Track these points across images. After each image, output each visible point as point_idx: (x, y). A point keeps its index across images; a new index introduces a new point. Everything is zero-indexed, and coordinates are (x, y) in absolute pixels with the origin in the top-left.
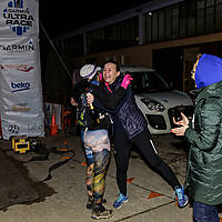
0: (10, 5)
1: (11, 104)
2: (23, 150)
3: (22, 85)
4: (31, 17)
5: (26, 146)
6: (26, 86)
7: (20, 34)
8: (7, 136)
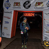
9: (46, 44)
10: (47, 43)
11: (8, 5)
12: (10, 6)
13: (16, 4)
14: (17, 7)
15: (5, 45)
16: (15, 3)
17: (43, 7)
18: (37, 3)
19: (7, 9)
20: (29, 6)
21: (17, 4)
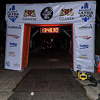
0: (82, 8)
2: (83, 79)
3: (85, 46)
4: (92, 13)
5: (85, 77)
7: (85, 21)
9: (82, 77)
10: (83, 74)
12: (17, 17)
13: (28, 13)
14: (30, 17)
15: (14, 82)
16: (26, 11)
17: (73, 17)
18: (62, 10)
21: (30, 13)
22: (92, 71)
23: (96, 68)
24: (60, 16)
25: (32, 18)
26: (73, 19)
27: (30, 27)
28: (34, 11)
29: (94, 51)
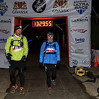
1: (74, 49)
2: (81, 75)
4: (87, 4)
6: (83, 40)
8: (71, 65)
9: (79, 72)
11: (2, 8)
12: (6, 10)
13: (19, 5)
16: (16, 3)
18: (56, 2)
19: (2, 15)
20: (43, 9)
22: (89, 66)
23: (92, 63)
24: (54, 8)
25: (23, 10)
26: (67, 11)
27: (21, 20)
28: (24, 3)
29: (90, 46)
